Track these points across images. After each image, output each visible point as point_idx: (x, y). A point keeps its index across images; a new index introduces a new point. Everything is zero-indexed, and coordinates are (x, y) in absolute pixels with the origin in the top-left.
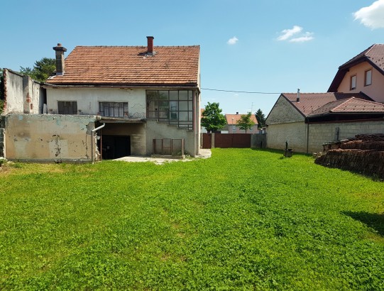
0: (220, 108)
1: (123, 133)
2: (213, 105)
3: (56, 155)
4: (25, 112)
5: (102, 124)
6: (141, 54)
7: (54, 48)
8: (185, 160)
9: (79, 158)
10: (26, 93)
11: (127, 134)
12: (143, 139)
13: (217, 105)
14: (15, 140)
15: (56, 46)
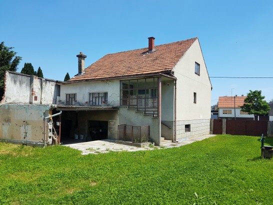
0: (262, 95)
1: (103, 119)
2: (255, 92)
3: (24, 138)
4: (31, 103)
5: (59, 112)
6: (144, 53)
7: (77, 56)
8: (146, 147)
9: (38, 141)
10: (32, 88)
11: (105, 120)
12: (115, 125)
13: (259, 93)
14: (3, 124)
15: (79, 54)
